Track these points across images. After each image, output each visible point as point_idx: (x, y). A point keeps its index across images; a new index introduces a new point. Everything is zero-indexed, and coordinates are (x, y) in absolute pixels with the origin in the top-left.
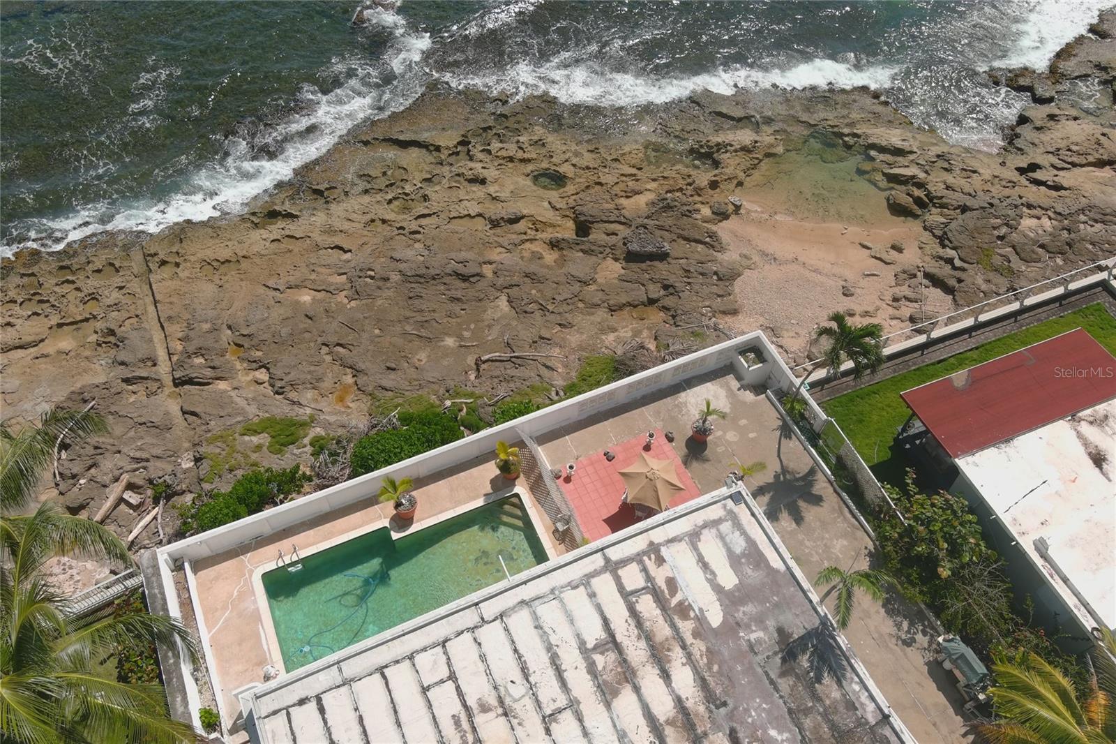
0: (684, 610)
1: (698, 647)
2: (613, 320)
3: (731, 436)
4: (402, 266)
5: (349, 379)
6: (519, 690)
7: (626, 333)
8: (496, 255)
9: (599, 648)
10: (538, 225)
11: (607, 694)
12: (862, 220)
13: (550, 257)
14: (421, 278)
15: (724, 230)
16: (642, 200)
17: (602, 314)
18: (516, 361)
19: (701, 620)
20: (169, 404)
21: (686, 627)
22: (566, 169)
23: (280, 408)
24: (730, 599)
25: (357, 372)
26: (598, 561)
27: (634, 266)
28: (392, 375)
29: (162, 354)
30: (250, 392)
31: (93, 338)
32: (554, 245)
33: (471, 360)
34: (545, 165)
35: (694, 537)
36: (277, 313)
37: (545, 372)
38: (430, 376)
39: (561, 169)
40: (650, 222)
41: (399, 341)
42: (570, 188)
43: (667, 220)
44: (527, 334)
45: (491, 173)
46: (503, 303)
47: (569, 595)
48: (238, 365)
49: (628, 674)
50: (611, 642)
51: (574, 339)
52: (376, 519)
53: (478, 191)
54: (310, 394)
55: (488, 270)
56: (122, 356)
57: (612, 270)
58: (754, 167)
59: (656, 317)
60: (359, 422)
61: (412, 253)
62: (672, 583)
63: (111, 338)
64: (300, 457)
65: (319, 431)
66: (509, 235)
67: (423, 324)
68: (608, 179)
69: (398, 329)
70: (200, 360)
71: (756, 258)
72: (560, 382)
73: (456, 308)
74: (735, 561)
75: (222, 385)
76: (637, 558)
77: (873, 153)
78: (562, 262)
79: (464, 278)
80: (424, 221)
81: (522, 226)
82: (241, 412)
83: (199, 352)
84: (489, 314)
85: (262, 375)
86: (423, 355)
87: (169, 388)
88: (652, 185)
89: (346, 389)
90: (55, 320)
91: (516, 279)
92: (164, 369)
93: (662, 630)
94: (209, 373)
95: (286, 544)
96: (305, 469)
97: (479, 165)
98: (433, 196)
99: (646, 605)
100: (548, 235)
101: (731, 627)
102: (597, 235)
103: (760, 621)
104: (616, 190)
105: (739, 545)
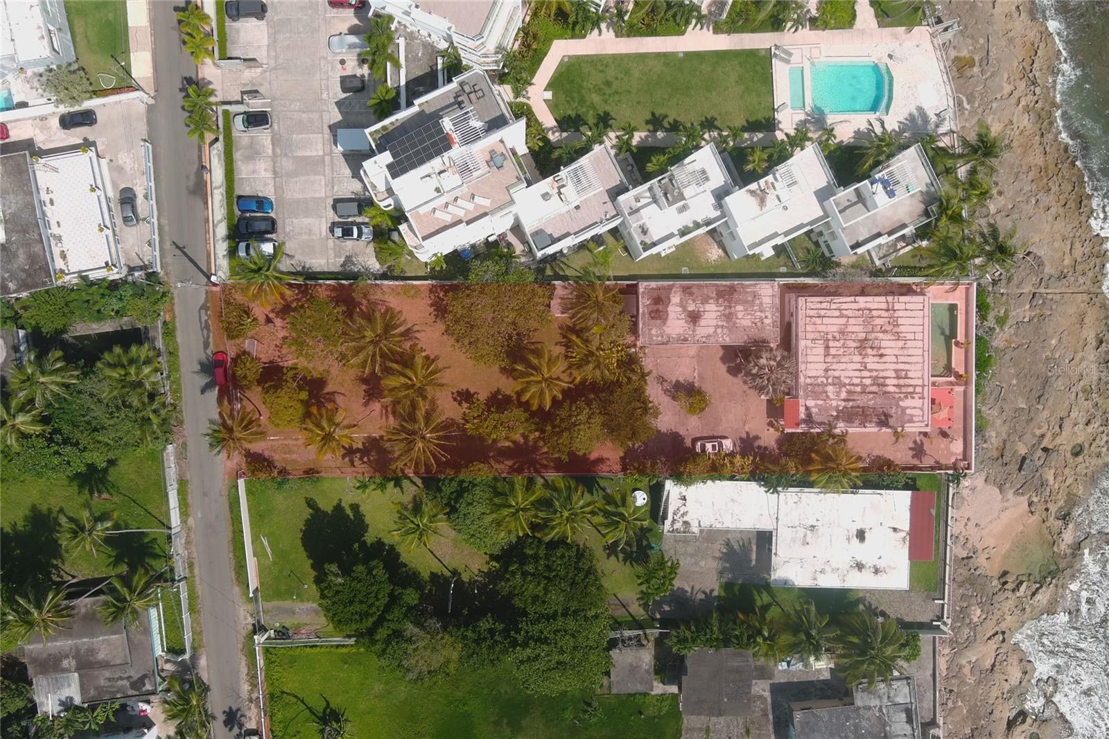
0: (906, 397)
1: (897, 396)
2: (1000, 439)
3: (942, 446)
4: (1054, 378)
5: (1013, 345)
6: (906, 353)
7: (993, 440)
8: (1046, 414)
9: (906, 374)
10: (1055, 436)
11: (896, 371)
12: (1007, 557)
13: (1038, 432)
14: (1046, 382)
15: (1023, 500)
16: (1051, 479)
17: (1005, 436)
18: (997, 399)
19: (902, 400)
20: (1027, 289)
21: (902, 396)
22: (1080, 459)
23: (1010, 322)
24: (904, 409)
25: (1014, 349)
26: (926, 383)
27: (1020, 458)
28: (1009, 359)
29: (1048, 291)
30: (1021, 315)
31: (1066, 271)
32: (1043, 436)
33: (1004, 385)
34: (1086, 452)
35: (922, 410)
36: (1050, 331)
37: (989, 406)
38: (1003, 370)
39: (1081, 457)
40: (1038, 474)
41: (1022, 366)
42: (1069, 455)
43: (1036, 481)
44: (1006, 407)
45: (1090, 429)
46: (1023, 406)
47: (920, 373)
48: (1033, 314)
49: (898, 377)
50: (906, 377)
51: (998, 422)
52: (960, 336)
53: (1083, 421)
54: (1012, 332)
55: (1040, 407)
56: (1052, 279)
57: (1023, 450)
58: (1050, 533)
59: (995, 454)
60: (995, 344)
61: (1059, 384)
62: (913, 398)
63: (1062, 276)
64: (991, 322)
65: (998, 330)
66: (1054, 421)
67: (1026, 376)
68: (1067, 471)
69: (1027, 367)
70: (1041, 302)
71: (1006, 504)
72: (983, 409)
73: (1028, 389)
74: (912, 416)
75: (1028, 307)
76: (923, 393)
77: (1038, 585)
78: (1034, 435)
79: (1039, 397)
80: (1074, 395)
81: (1057, 428)
82: (1015, 310)
83: (1044, 303)
84: (1020, 399)
85: (1026, 320)
86: (1013, 371)
87: (1034, 291)
88: (1057, 487)
89: (1010, 343)
90: (1079, 260)
91: (1032, 414)
92: (1042, 290)
93: (904, 390)
94: (1034, 304)
95: (964, 312)
96: (985, 323)
97: (1096, 426)
98: (1086, 403)
99: (911, 389)
100: (1049, 435)
101: (898, 406)
102: (1039, 453)
103: (896, 413)
104: (1059, 471)
105: (915, 419)
